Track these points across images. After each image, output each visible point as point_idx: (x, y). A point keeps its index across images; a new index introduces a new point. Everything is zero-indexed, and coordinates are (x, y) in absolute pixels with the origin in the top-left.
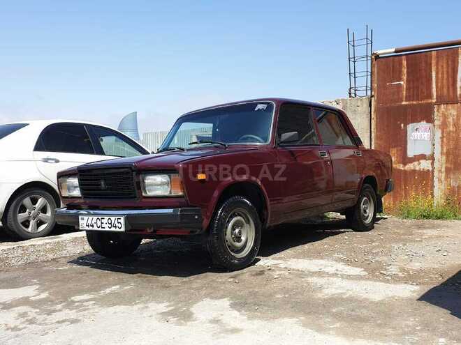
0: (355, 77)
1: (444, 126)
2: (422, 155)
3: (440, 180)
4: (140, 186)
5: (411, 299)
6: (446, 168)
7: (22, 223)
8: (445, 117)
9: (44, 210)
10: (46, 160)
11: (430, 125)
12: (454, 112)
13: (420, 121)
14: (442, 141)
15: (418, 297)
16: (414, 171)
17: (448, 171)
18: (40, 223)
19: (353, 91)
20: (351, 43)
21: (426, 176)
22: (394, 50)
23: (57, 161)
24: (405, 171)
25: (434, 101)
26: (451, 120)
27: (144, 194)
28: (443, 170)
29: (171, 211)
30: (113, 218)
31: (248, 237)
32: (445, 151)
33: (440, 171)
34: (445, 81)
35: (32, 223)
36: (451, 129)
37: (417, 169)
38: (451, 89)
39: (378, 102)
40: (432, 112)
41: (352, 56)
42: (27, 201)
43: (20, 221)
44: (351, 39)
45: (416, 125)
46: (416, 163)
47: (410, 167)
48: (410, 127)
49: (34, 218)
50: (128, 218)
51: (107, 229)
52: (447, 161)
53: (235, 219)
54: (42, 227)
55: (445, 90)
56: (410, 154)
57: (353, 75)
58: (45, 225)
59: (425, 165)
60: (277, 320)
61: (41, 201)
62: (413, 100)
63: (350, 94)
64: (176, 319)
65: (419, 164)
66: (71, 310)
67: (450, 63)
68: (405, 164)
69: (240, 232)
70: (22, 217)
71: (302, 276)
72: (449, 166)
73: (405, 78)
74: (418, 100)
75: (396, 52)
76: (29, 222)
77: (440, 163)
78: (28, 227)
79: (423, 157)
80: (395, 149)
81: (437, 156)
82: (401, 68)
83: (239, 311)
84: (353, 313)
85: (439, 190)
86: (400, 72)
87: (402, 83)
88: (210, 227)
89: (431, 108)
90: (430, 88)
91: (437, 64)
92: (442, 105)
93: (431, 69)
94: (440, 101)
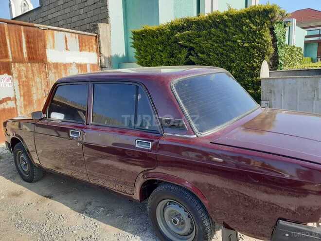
1: (19, 77)
2: (8, 97)
3: (21, 113)
6: (24, 104)
8: (19, 71)
12: (24, 69)
14: (20, 87)
16: (4, 109)
21: (12, 112)
25: (11, 60)
26: (23, 74)
32: (22, 93)
33: (21, 107)
34: (16, 47)
36: (24, 79)
37: (6, 107)
38: (20, 53)
40: (10, 68)
46: (4, 103)
52: (24, 100)
55: (17, 54)
59: (10, 104)
65: (7, 104)
67: (17, 36)
77: (20, 101)
81: (18, 97)
89: (9, 65)
90: (6, 51)
91: (9, 35)
92: (16, 64)
93: (5, 37)
94: (15, 60)
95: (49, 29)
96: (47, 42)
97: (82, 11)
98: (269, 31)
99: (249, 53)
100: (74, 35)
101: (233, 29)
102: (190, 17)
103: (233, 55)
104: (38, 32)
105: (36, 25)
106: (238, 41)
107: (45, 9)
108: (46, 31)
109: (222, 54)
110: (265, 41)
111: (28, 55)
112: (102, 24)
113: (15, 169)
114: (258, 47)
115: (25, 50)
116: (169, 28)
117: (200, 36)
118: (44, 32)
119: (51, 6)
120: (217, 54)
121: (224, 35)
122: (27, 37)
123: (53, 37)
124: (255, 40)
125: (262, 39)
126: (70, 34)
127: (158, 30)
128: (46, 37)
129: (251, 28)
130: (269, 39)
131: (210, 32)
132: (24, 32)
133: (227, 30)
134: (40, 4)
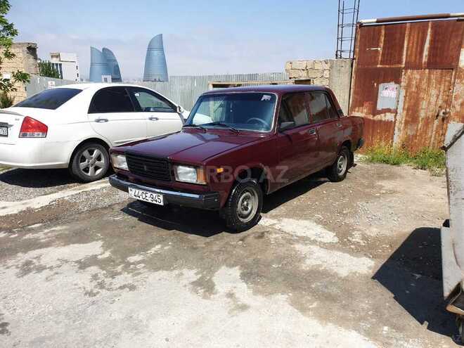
0: (342, 41)
1: (408, 86)
2: (388, 109)
3: (399, 129)
4: (173, 174)
5: (367, 277)
6: (405, 120)
7: (83, 170)
8: (410, 80)
9: (99, 158)
10: (98, 121)
11: (397, 85)
12: (418, 77)
13: (390, 82)
14: (405, 99)
15: (373, 275)
16: (381, 121)
17: (406, 123)
18: (96, 168)
19: (339, 53)
20: (341, 11)
21: (389, 126)
22: (375, 20)
23: (106, 121)
24: (374, 121)
25: (403, 66)
26: (414, 83)
27: (177, 180)
28: (403, 122)
29: (197, 196)
30: (154, 195)
31: (253, 205)
32: (406, 107)
33: (401, 122)
34: (414, 50)
35: (91, 169)
36: (414, 90)
37: (383, 119)
38: (418, 57)
39: (358, 64)
40: (400, 75)
41: (340, 23)
42: (86, 153)
43: (82, 169)
44: (341, 8)
45: (386, 85)
46: (383, 115)
47: (378, 117)
48: (381, 86)
49: (92, 165)
50: (165, 196)
51: (150, 201)
52: (407, 115)
53: (244, 195)
54: (99, 171)
55: (413, 57)
56: (379, 107)
57: (340, 39)
58: (101, 169)
59: (389, 117)
60: (273, 296)
61: (96, 152)
62: (386, 64)
63: (337, 55)
64: (203, 290)
65: (385, 116)
66: (128, 273)
67: (420, 34)
68: (374, 115)
69: (247, 204)
70: (83, 165)
71: (291, 242)
72: (407, 119)
73: (382, 45)
74: (390, 64)
75: (377, 22)
76: (88, 168)
77: (402, 116)
78: (88, 172)
79: (389, 110)
80: (368, 103)
81: (400, 110)
82: (380, 36)
83: (247, 283)
84: (326, 290)
85: (398, 138)
86: (379, 39)
87: (379, 49)
88: (226, 205)
89: (399, 71)
90: (401, 55)
91: (409, 34)
92: (409, 71)
93: (404, 38)
94: (409, 66)
104: (455, 24)
111: (429, 59)
115: (426, 53)
132: (432, 28)
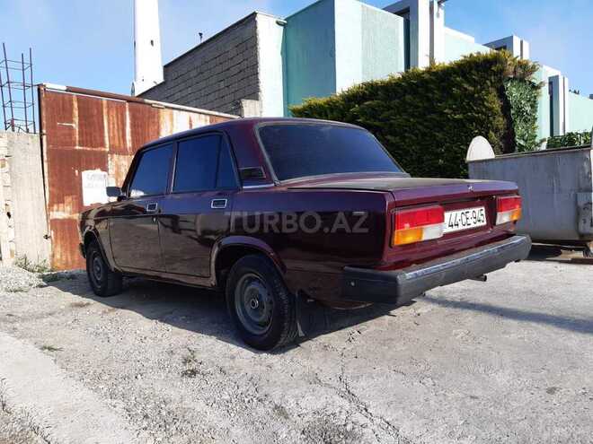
8: (118, 167)
11: (104, 173)
12: (125, 163)
13: (94, 169)
25: (107, 150)
26: (123, 170)
38: (121, 141)
39: (48, 142)
40: (106, 161)
48: (85, 174)
55: (117, 141)
62: (87, 146)
67: (119, 115)
73: (76, 120)
74: (91, 146)
75: (66, 90)
80: (70, 198)
82: (73, 110)
86: (71, 113)
87: (74, 125)
89: (104, 156)
90: (102, 136)
91: (108, 113)
92: (115, 155)
93: (103, 117)
94: (114, 150)
95: (166, 107)
96: (162, 126)
97: (222, 85)
98: (495, 93)
99: (465, 130)
100: (203, 116)
101: (437, 94)
102: (375, 80)
103: (439, 135)
104: (150, 112)
105: (147, 101)
106: (446, 111)
107: (171, 84)
108: (161, 110)
109: (424, 134)
110: (491, 109)
111: (133, 143)
112: (248, 101)
113: (87, 280)
114: (478, 119)
115: (128, 137)
116: (344, 100)
117: (389, 108)
118: (158, 112)
119: (179, 80)
120: (416, 135)
121: (426, 104)
122: (133, 118)
123: (172, 119)
124: (473, 108)
125: (484, 106)
126: (197, 115)
127: (327, 103)
128: (162, 119)
129: (466, 89)
130: (497, 105)
131: (404, 102)
132: (130, 110)
133: (430, 95)
134: (165, 78)
